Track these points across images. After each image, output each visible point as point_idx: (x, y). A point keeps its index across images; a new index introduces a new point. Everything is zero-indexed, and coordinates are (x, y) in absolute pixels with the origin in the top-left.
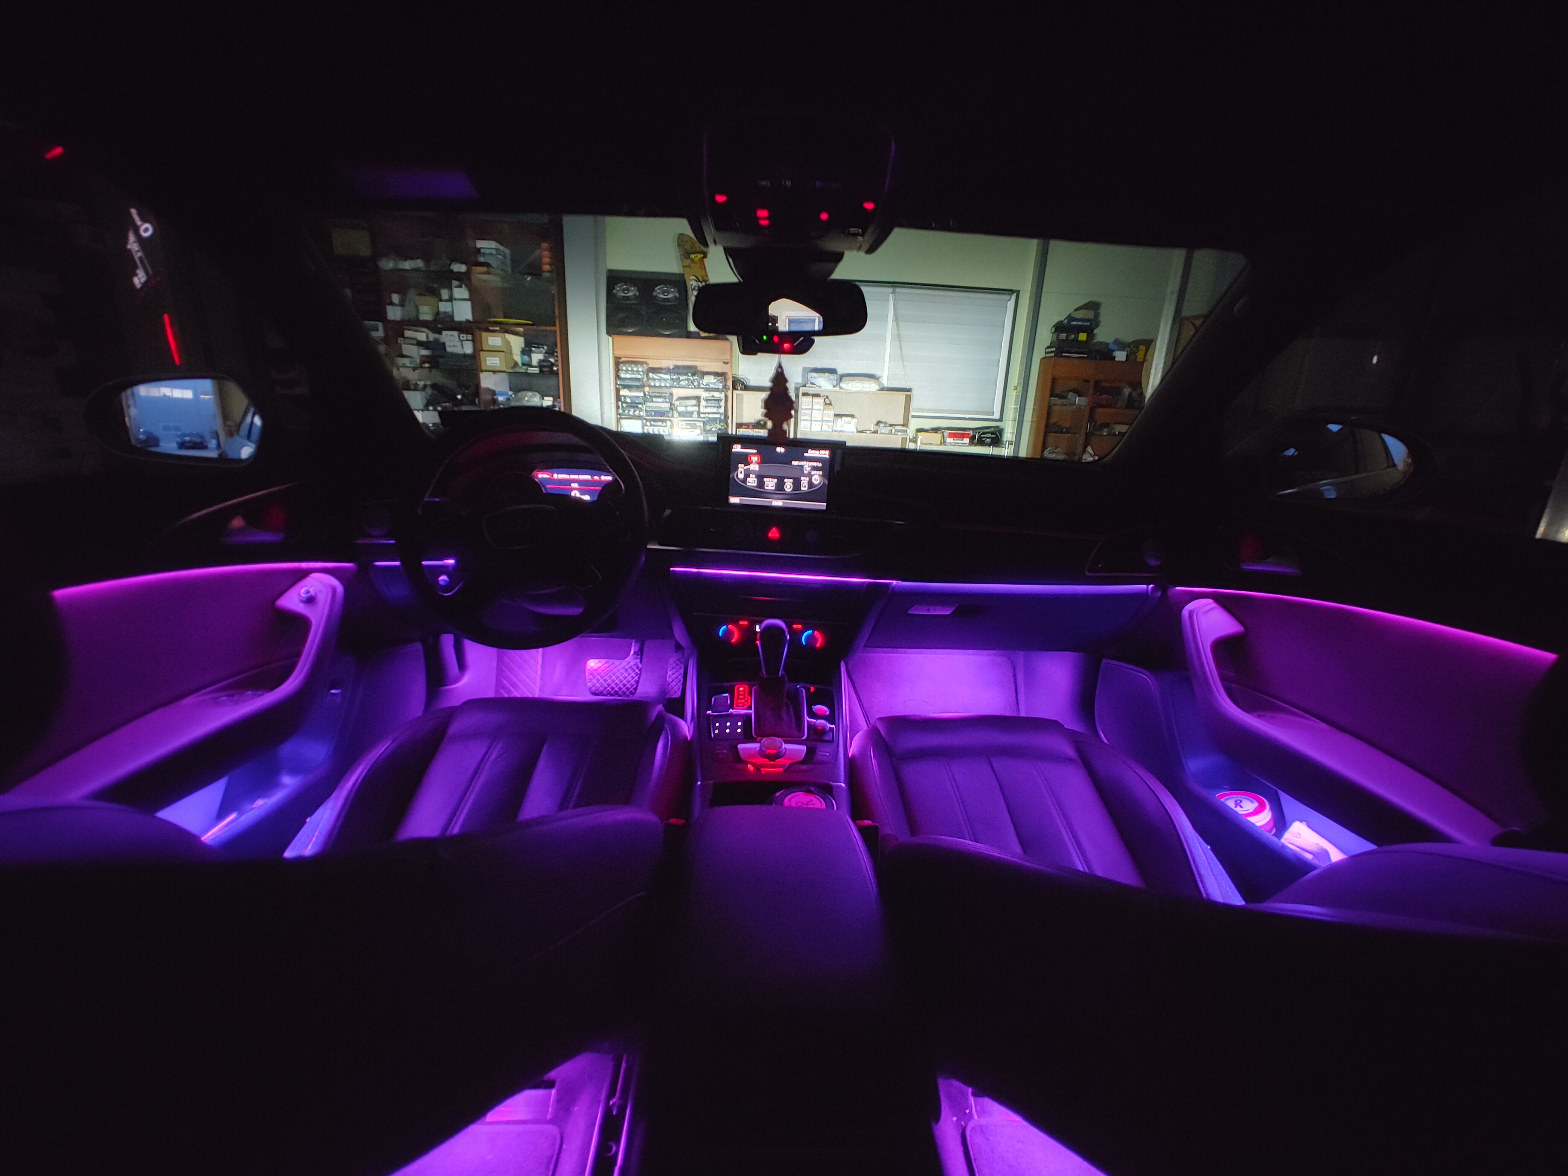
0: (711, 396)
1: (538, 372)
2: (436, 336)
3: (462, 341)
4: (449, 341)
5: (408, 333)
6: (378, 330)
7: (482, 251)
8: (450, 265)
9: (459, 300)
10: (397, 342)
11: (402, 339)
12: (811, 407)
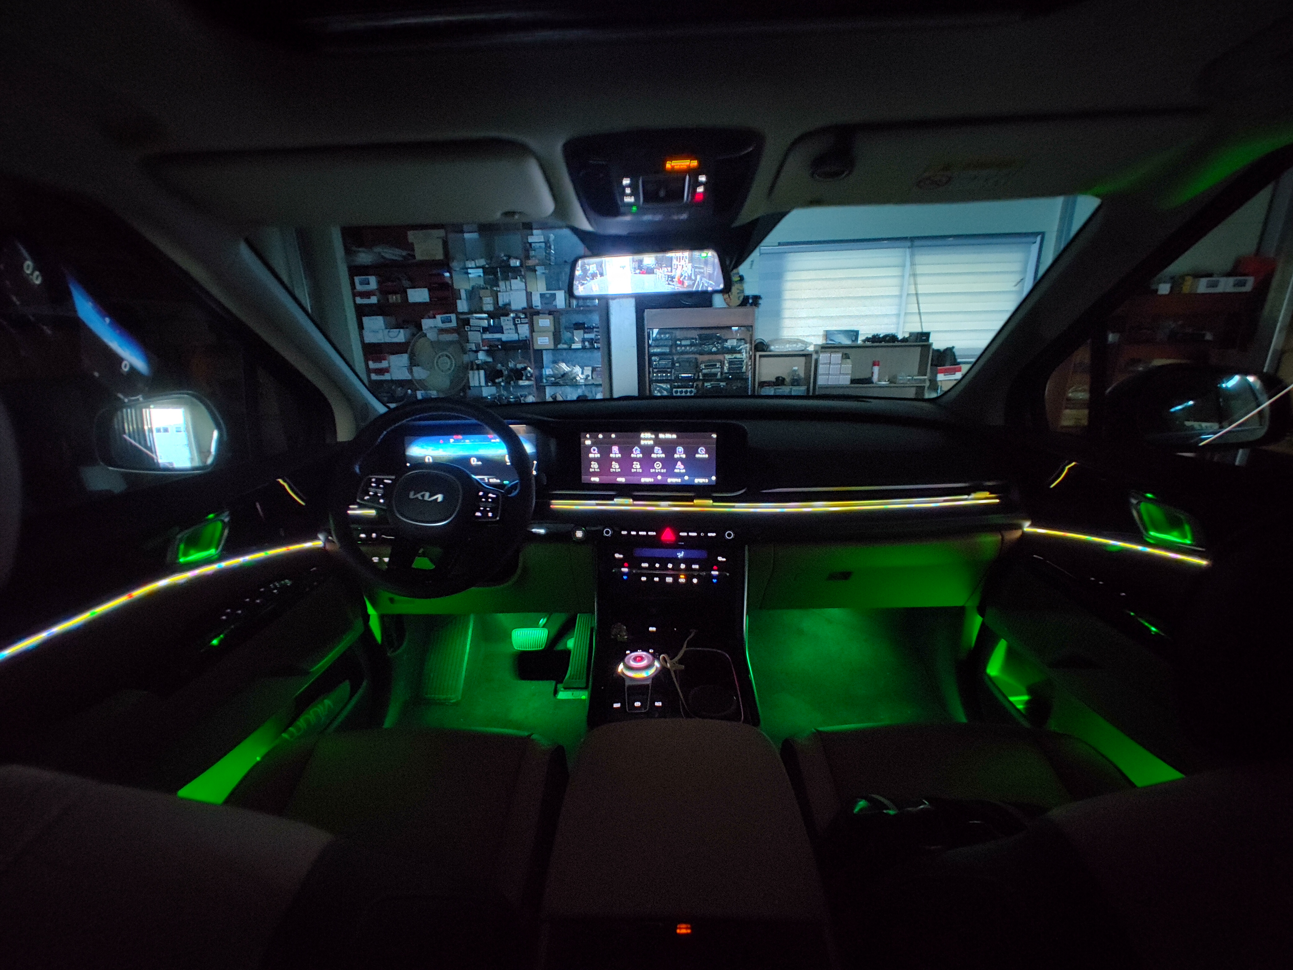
0: (733, 357)
1: (581, 347)
2: (496, 320)
3: (515, 325)
4: (507, 324)
5: (472, 322)
6: (451, 321)
7: (533, 245)
8: (508, 260)
9: (517, 290)
10: (465, 331)
11: (469, 327)
12: (828, 362)
